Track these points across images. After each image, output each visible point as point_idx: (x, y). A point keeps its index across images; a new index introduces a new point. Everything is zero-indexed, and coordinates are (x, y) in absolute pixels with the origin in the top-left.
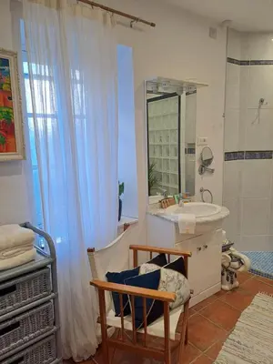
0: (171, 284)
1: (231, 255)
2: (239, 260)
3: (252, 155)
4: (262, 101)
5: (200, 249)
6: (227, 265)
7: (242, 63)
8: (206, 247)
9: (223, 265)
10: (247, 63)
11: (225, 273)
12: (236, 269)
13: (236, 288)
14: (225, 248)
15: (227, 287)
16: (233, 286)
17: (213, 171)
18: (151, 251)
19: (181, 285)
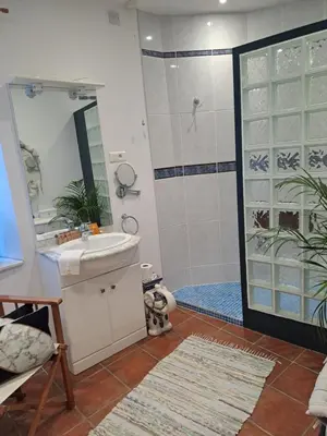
0: (13, 343)
1: (155, 294)
2: (164, 298)
3: (192, 170)
4: (196, 102)
5: (103, 291)
6: (150, 305)
7: (165, 55)
8: (113, 287)
9: (147, 306)
10: (172, 55)
11: (151, 315)
12: (160, 309)
13: (168, 331)
14: (148, 286)
15: (154, 332)
16: (164, 329)
17: (138, 193)
18: (16, 302)
19: (31, 342)
